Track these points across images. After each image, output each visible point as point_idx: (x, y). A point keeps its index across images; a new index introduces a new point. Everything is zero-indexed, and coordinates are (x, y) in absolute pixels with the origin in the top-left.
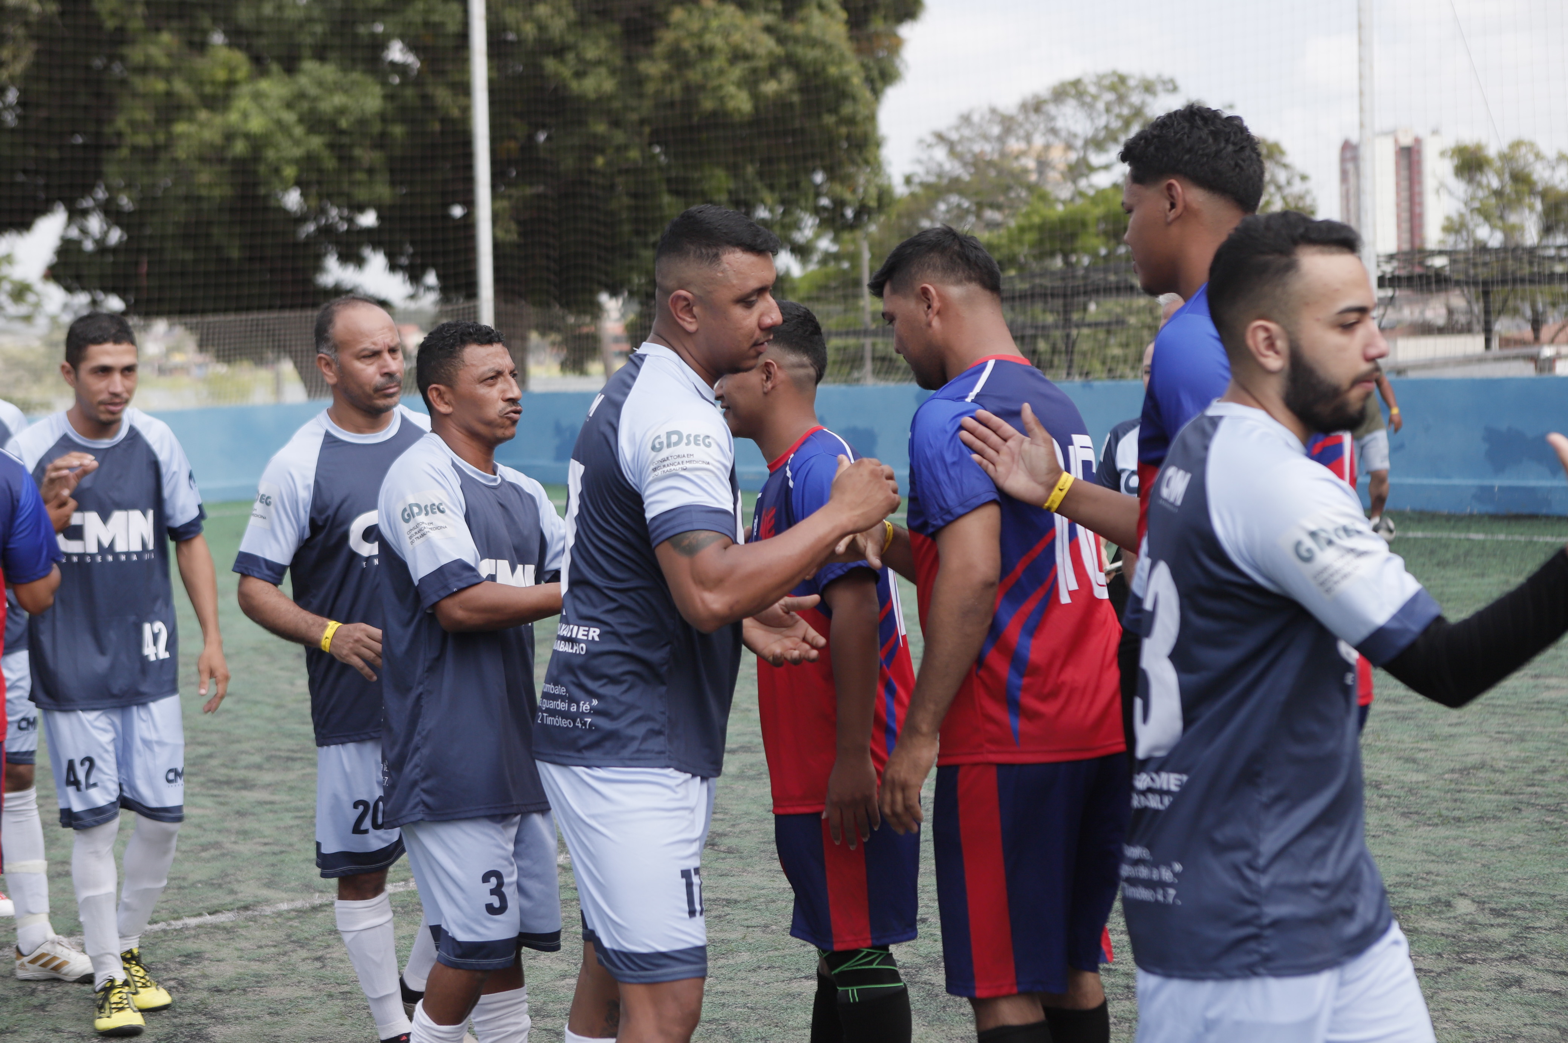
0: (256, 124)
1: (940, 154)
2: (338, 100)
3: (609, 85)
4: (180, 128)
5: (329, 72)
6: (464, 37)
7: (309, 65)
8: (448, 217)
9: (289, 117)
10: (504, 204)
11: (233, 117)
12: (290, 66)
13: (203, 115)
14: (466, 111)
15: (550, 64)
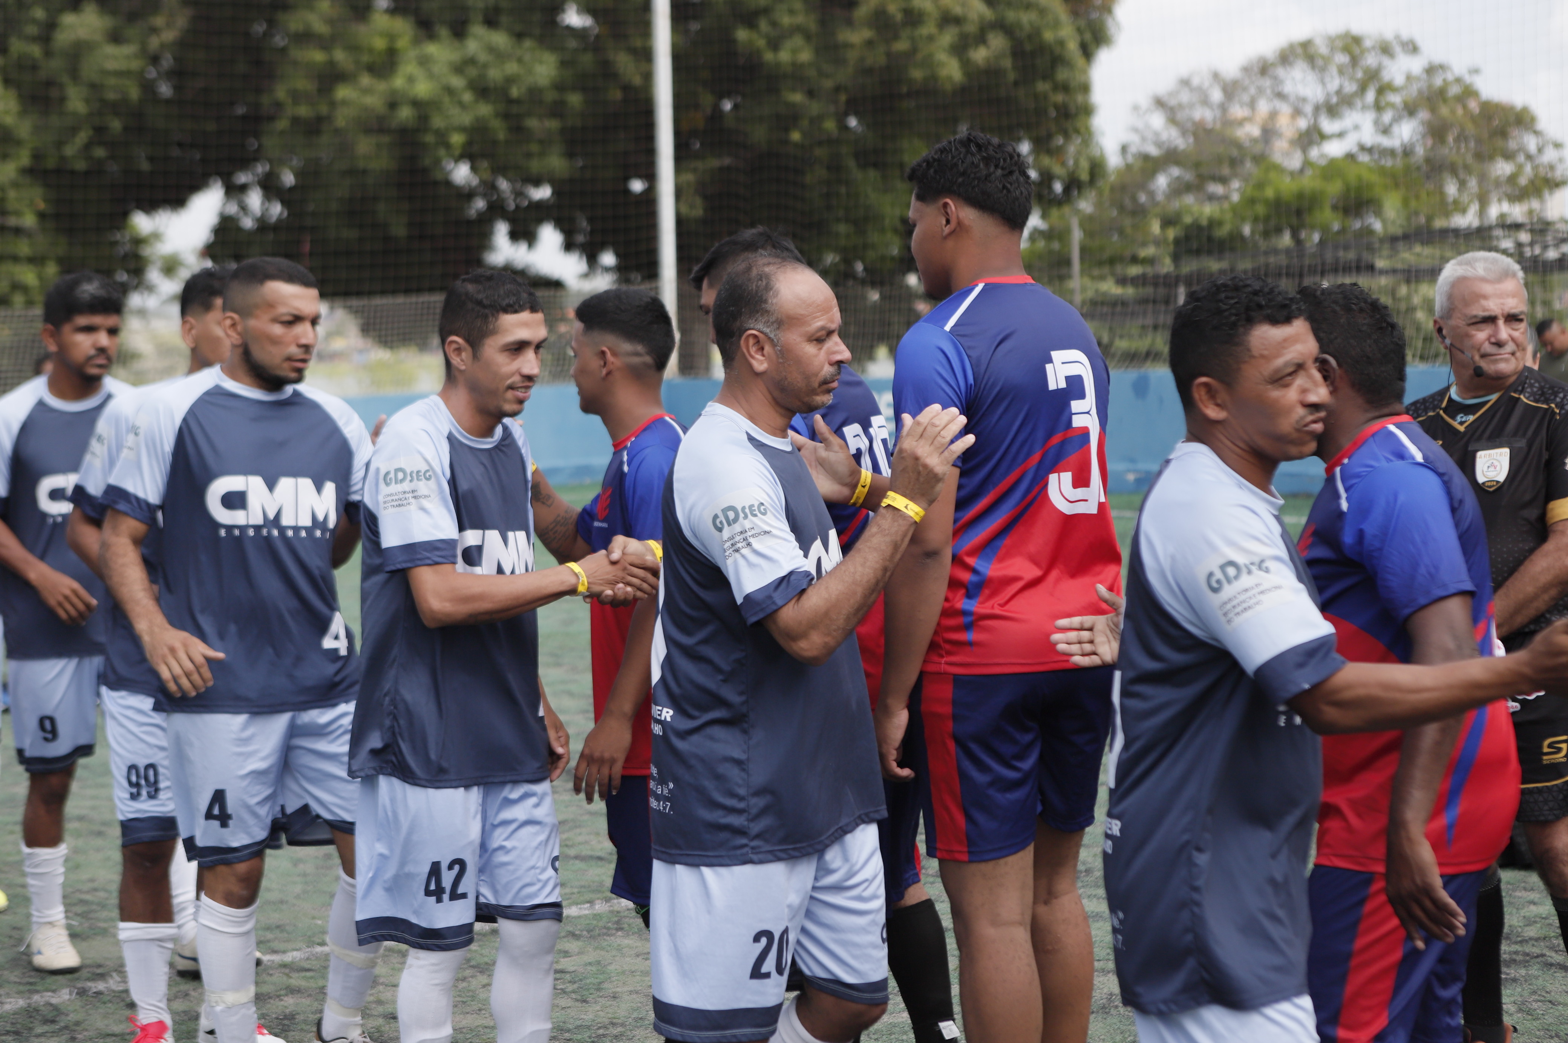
0: (424, 92)
1: (1157, 121)
3: (804, 55)
4: (341, 94)
5: (500, 39)
7: (478, 31)
8: (627, 192)
9: (458, 82)
10: (689, 177)
11: (398, 83)
13: (366, 81)
14: (648, 77)
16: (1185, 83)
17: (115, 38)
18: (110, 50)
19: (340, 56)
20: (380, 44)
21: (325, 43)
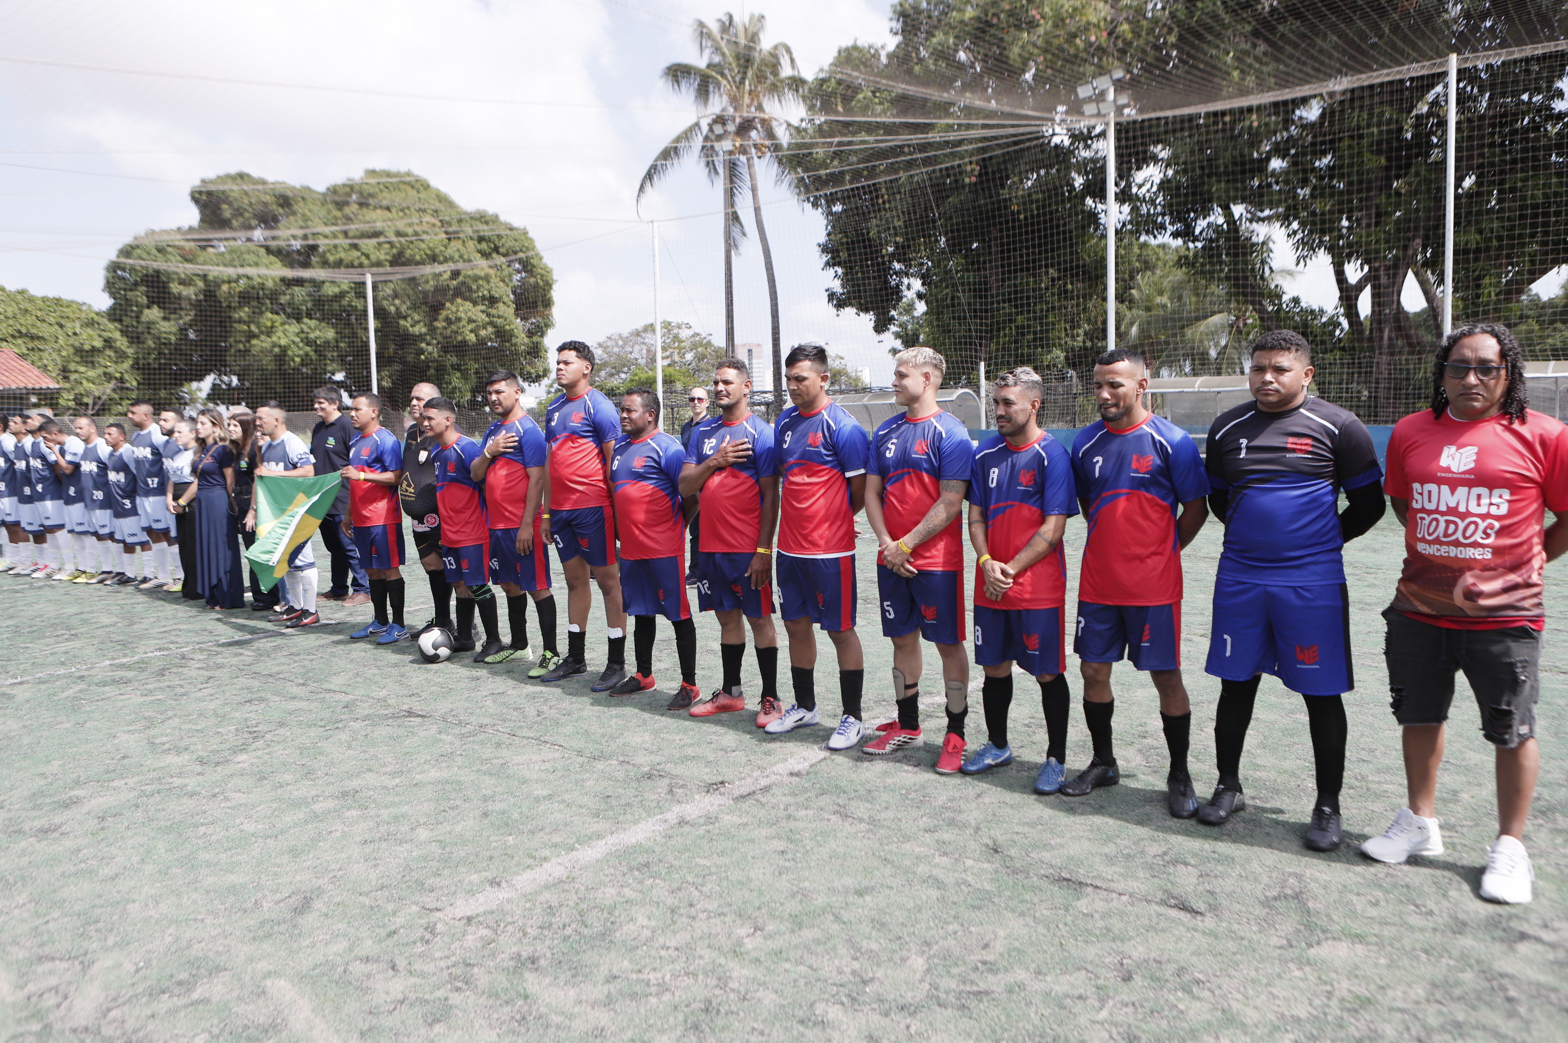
0: (283, 342)
2: (318, 333)
3: (424, 330)
4: (254, 342)
5: (313, 323)
6: (365, 311)
7: (306, 320)
9: (297, 340)
11: (274, 339)
12: (299, 320)
13: (263, 337)
15: (402, 322)
16: (609, 338)
17: (165, 319)
18: (163, 323)
19: (253, 328)
20: (269, 324)
21: (248, 324)
